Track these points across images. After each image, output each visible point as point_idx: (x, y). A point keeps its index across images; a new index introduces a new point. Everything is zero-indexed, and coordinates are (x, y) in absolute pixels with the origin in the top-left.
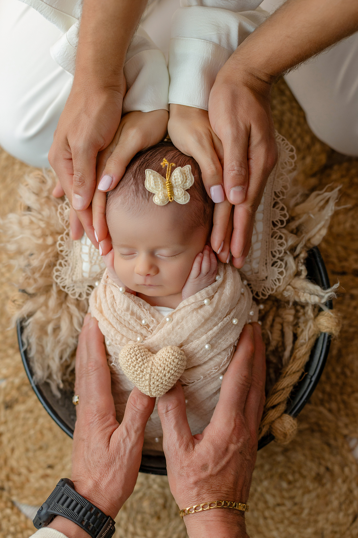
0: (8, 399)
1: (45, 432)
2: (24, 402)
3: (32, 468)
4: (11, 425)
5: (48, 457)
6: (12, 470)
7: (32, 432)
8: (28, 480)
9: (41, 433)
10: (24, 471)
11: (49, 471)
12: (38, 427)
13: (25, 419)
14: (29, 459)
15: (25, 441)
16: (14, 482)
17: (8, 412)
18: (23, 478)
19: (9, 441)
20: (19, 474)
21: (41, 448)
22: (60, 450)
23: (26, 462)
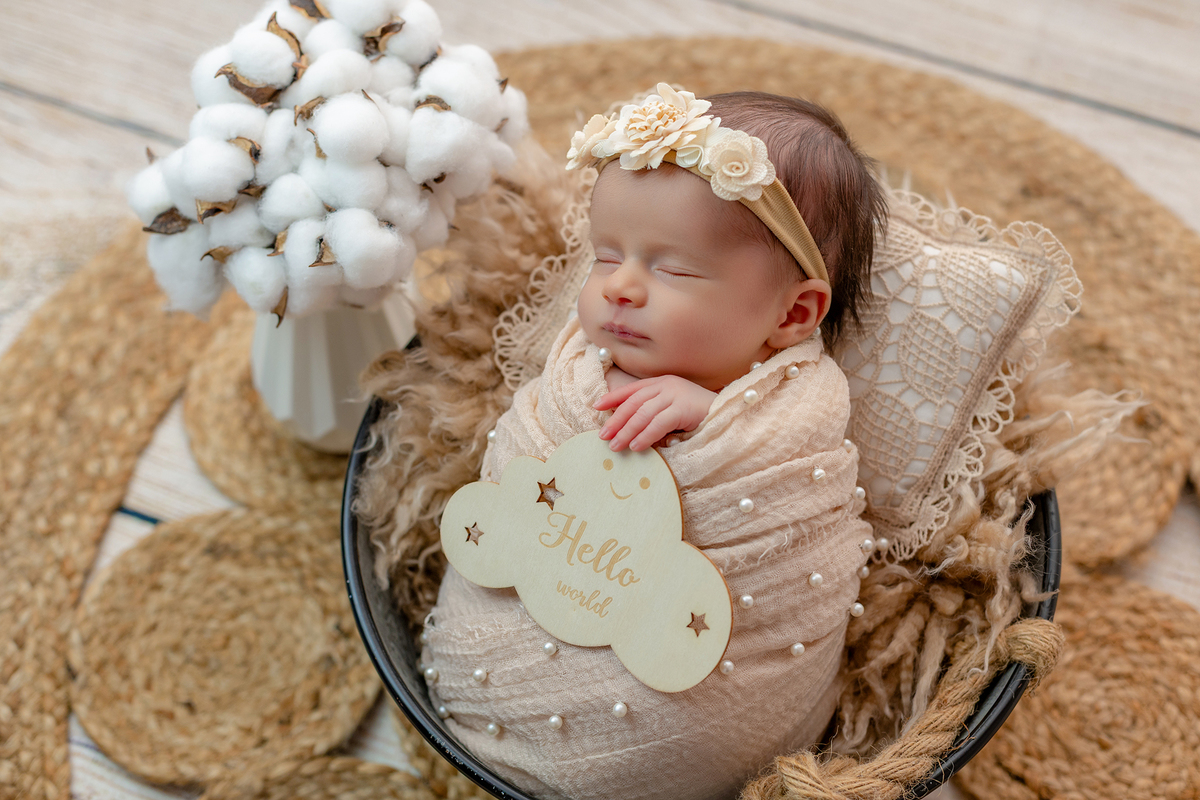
0: (227, 539)
1: (235, 642)
2: (245, 566)
3: (156, 685)
4: (187, 584)
5: (203, 687)
6: (121, 659)
7: (213, 624)
8: (130, 700)
9: (228, 639)
10: (139, 677)
11: (181, 713)
12: (230, 625)
13: (223, 596)
14: (166, 664)
15: (186, 632)
16: (104, 681)
17: (207, 559)
18: (124, 689)
19: (159, 610)
20: (126, 677)
21: (203, 664)
22: (234, 693)
23: (156, 667)
